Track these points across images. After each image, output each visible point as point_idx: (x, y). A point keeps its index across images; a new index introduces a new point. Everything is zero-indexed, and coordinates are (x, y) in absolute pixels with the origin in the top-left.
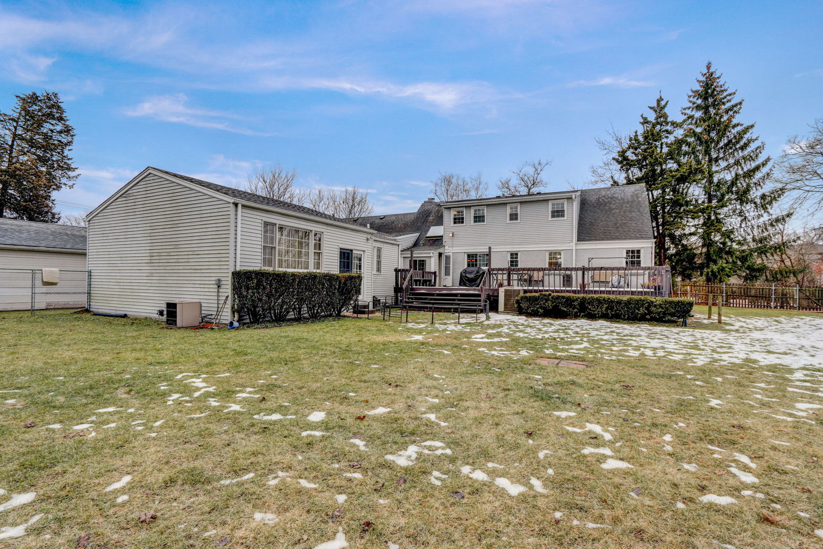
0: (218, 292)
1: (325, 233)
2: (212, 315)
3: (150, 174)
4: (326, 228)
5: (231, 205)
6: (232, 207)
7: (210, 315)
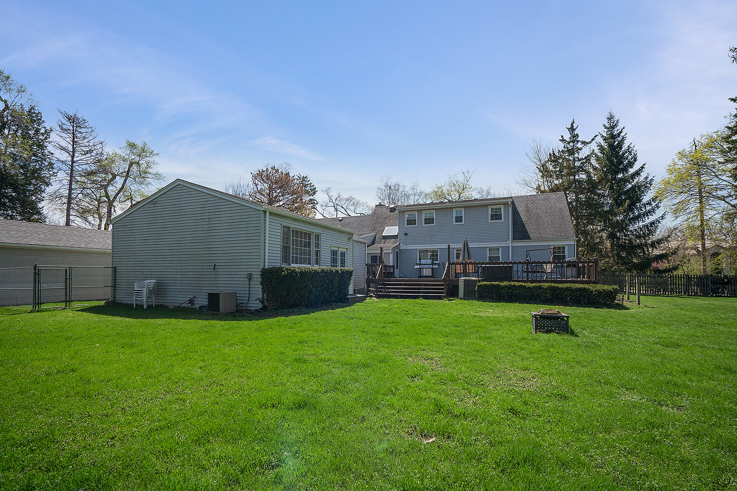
0: (249, 284)
1: (322, 234)
2: (243, 303)
3: (179, 184)
4: (322, 230)
5: (262, 213)
6: (262, 214)
7: (241, 303)
